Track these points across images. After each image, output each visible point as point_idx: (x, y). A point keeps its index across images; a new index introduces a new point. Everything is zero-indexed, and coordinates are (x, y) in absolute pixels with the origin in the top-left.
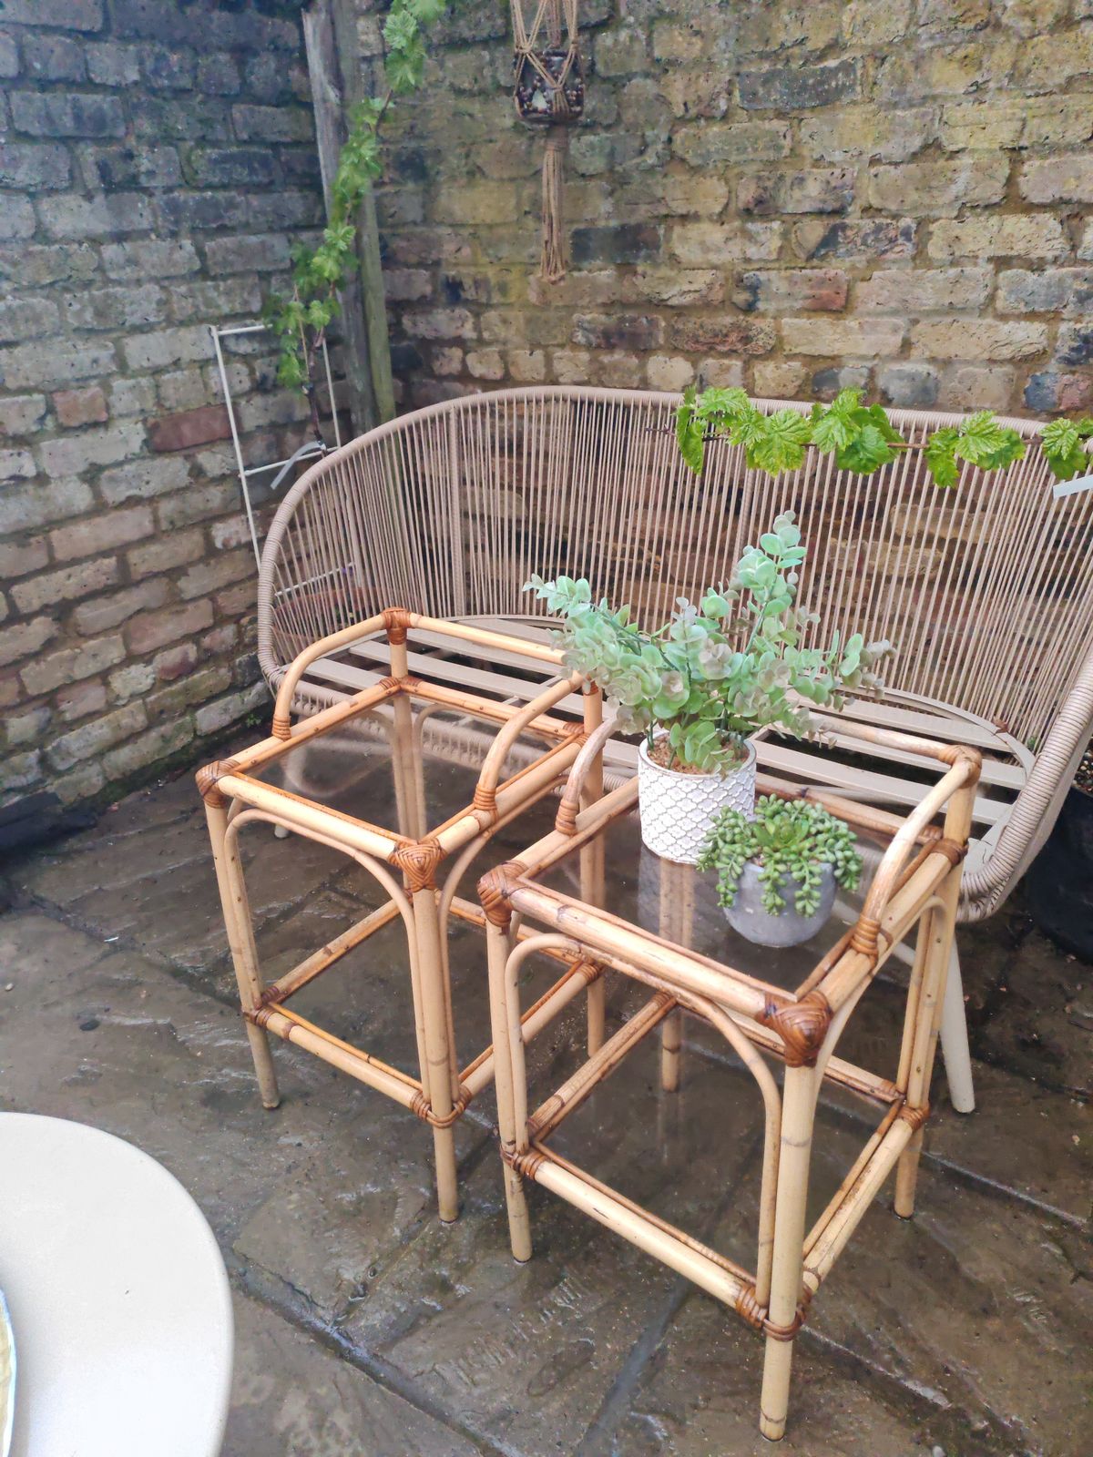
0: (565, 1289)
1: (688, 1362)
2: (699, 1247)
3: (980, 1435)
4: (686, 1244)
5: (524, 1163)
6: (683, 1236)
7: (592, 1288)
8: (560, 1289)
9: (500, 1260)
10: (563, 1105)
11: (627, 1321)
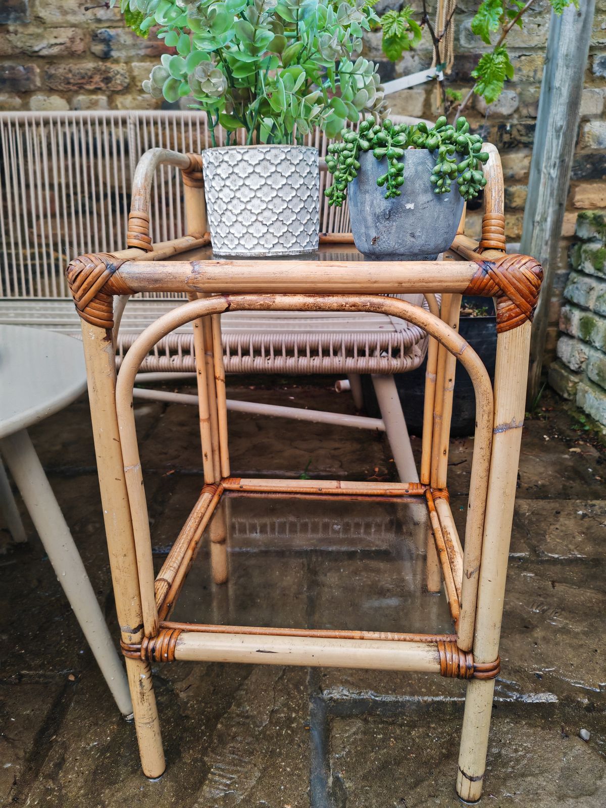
0: (217, 778)
1: (365, 778)
2: (376, 635)
3: (590, 708)
4: (362, 638)
5: (158, 646)
6: (357, 634)
7: (240, 763)
8: (211, 781)
9: (132, 787)
10: (170, 586)
11: (290, 775)
